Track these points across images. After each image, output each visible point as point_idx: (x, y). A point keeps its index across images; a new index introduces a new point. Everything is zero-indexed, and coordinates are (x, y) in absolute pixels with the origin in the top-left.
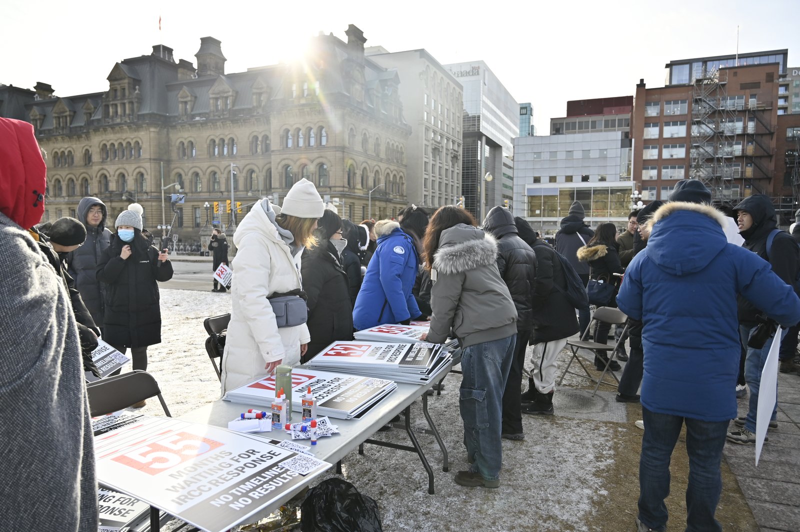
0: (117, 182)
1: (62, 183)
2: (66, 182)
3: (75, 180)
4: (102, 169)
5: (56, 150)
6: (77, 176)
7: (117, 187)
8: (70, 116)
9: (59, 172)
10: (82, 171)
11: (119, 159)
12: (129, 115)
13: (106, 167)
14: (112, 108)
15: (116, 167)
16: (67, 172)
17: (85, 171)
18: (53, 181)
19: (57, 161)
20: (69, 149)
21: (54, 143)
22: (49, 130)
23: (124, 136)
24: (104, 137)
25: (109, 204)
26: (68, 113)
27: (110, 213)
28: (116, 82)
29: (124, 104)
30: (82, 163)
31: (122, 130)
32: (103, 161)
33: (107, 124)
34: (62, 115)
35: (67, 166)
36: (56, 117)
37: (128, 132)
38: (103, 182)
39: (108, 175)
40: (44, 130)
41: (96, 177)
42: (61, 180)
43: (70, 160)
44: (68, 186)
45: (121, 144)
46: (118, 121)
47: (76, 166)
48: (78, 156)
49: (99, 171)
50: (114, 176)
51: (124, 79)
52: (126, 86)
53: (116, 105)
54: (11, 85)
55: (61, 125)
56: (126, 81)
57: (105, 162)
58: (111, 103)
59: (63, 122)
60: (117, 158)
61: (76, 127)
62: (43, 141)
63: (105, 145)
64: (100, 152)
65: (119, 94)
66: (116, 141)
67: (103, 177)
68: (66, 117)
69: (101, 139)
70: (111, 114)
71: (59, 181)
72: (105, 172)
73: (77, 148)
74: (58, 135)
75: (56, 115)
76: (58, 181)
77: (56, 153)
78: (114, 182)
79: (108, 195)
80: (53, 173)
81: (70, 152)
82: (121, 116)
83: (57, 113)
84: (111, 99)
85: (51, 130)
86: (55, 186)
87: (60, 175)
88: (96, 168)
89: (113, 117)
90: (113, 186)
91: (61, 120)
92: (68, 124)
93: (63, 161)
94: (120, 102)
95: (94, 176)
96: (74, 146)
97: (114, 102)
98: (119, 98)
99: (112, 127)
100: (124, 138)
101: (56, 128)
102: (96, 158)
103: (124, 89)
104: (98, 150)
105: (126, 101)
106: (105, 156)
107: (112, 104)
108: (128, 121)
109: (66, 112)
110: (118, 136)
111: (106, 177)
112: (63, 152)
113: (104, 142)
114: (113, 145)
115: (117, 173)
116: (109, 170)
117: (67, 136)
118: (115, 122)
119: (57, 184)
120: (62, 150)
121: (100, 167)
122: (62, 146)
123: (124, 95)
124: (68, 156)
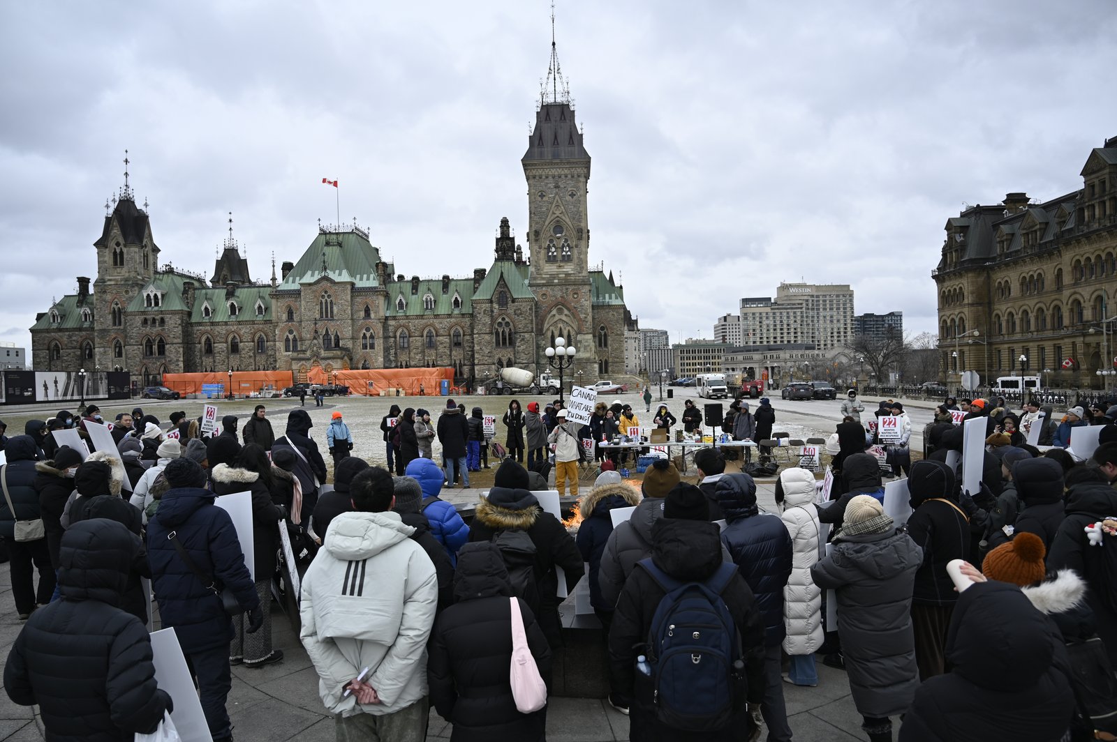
0: (1094, 308)
1: (1030, 314)
2: (1035, 314)
3: (1045, 309)
4: (1075, 293)
5: (1023, 275)
6: (1048, 305)
7: (1094, 315)
8: (1040, 229)
9: (1027, 302)
10: (1053, 297)
11: (1096, 277)
12: (1111, 215)
13: (1079, 290)
14: (1088, 211)
15: (1092, 288)
16: (1036, 301)
17: (1057, 297)
18: (1020, 313)
19: (1025, 288)
20: (1039, 271)
21: (1022, 266)
22: (1016, 252)
23: (1103, 245)
24: (1077, 250)
25: (1082, 339)
26: (1038, 226)
27: (1082, 351)
28: (1093, 176)
29: (1104, 202)
30: (1054, 287)
31: (1100, 237)
32: (1076, 283)
33: (1081, 233)
34: (1031, 230)
35: (1036, 293)
36: (1024, 234)
37: (1109, 239)
38: (1075, 310)
39: (1082, 301)
40: (1011, 253)
41: (1067, 304)
42: (1029, 312)
43: (1040, 285)
44: (1037, 318)
45: (1099, 257)
46: (1096, 226)
47: (1047, 293)
48: (1049, 278)
49: (1070, 296)
50: (1090, 301)
51: (1104, 168)
52: (1107, 177)
53: (1093, 206)
54: (978, 205)
55: (1030, 243)
56: (1107, 171)
57: (1080, 284)
58: (1087, 204)
59: (1032, 239)
60: (1094, 276)
61: (1046, 243)
62: (1009, 266)
63: (1078, 261)
64: (1073, 271)
65: (1097, 190)
66: (1093, 253)
67: (1075, 304)
68: (1036, 231)
69: (1074, 254)
70: (1086, 219)
71: (1027, 313)
72: (1078, 297)
73: (1047, 269)
74: (1026, 256)
75: (1024, 232)
76: (1025, 312)
77: (1024, 278)
78: (1090, 308)
79: (1081, 327)
80: (1021, 303)
81: (1040, 274)
82: (1099, 219)
83: (1024, 229)
84: (1086, 200)
85: (1019, 251)
86: (1022, 320)
87: (1028, 305)
88: (1066, 293)
89: (1089, 222)
90: (1088, 315)
91: (1030, 236)
92: (1038, 241)
93: (1032, 287)
94: (1098, 201)
95: (1065, 303)
96: (1045, 267)
97: (1090, 203)
98: (1096, 196)
99: (1088, 236)
100: (1103, 248)
101: (1025, 247)
102: (1067, 279)
103: (1103, 183)
104: (1070, 269)
105: (1106, 198)
106: (1078, 276)
107: (1089, 206)
108: (1109, 225)
109: (1036, 225)
110: (1095, 246)
111: (1079, 303)
112: (1032, 276)
113: (1077, 257)
114: (1088, 259)
115: (1094, 296)
116: (1082, 293)
117: (1036, 255)
118: (1091, 230)
119: (1024, 317)
120: (1031, 273)
121: (1072, 290)
122: (1030, 269)
123: (1104, 190)
124: (1038, 280)
